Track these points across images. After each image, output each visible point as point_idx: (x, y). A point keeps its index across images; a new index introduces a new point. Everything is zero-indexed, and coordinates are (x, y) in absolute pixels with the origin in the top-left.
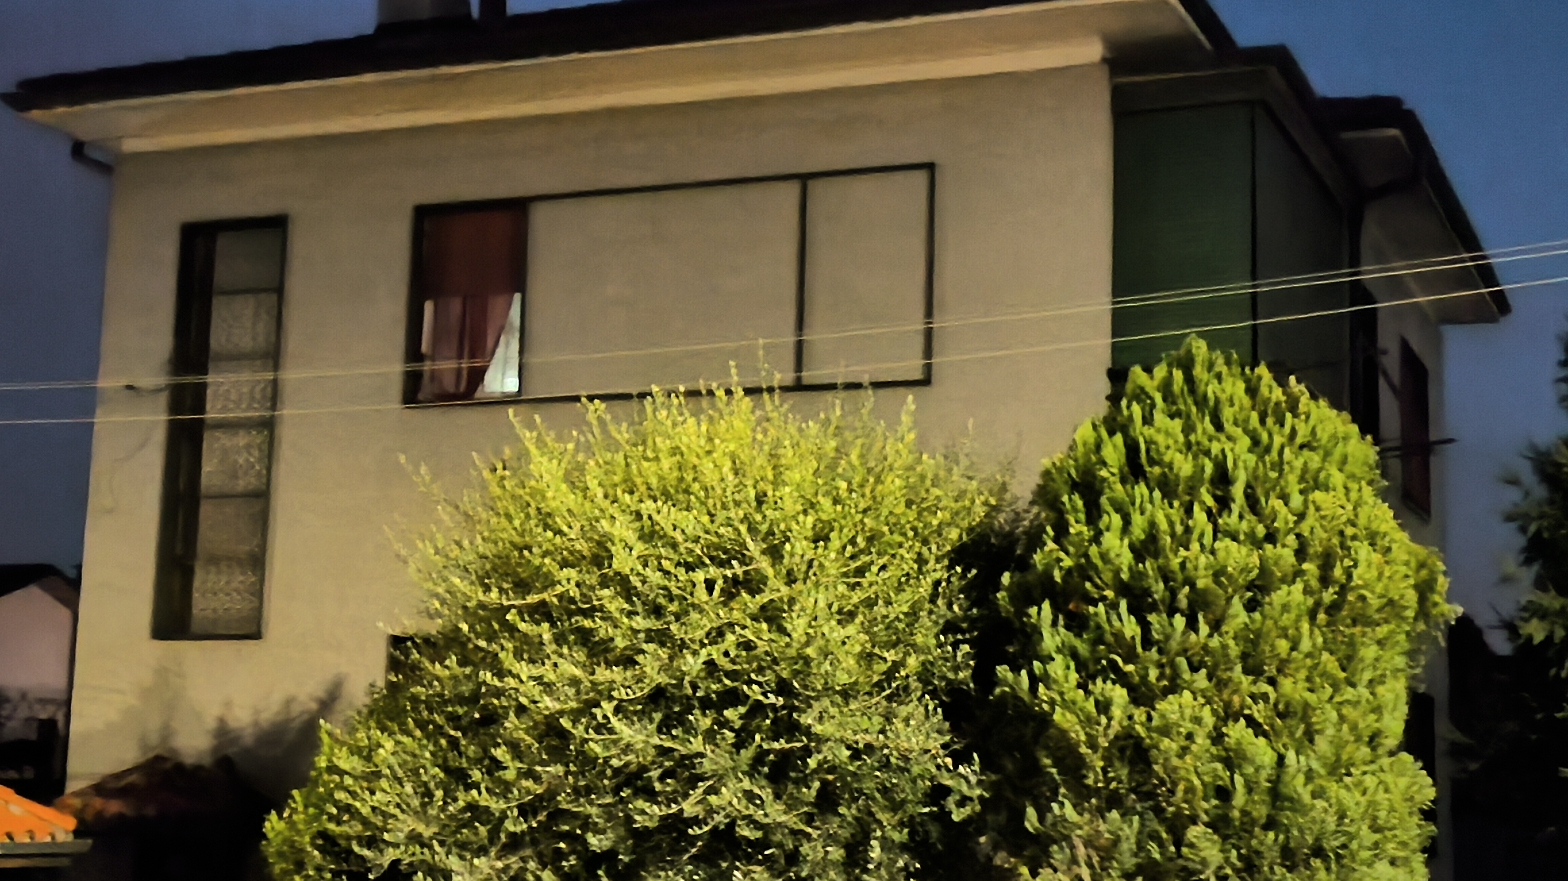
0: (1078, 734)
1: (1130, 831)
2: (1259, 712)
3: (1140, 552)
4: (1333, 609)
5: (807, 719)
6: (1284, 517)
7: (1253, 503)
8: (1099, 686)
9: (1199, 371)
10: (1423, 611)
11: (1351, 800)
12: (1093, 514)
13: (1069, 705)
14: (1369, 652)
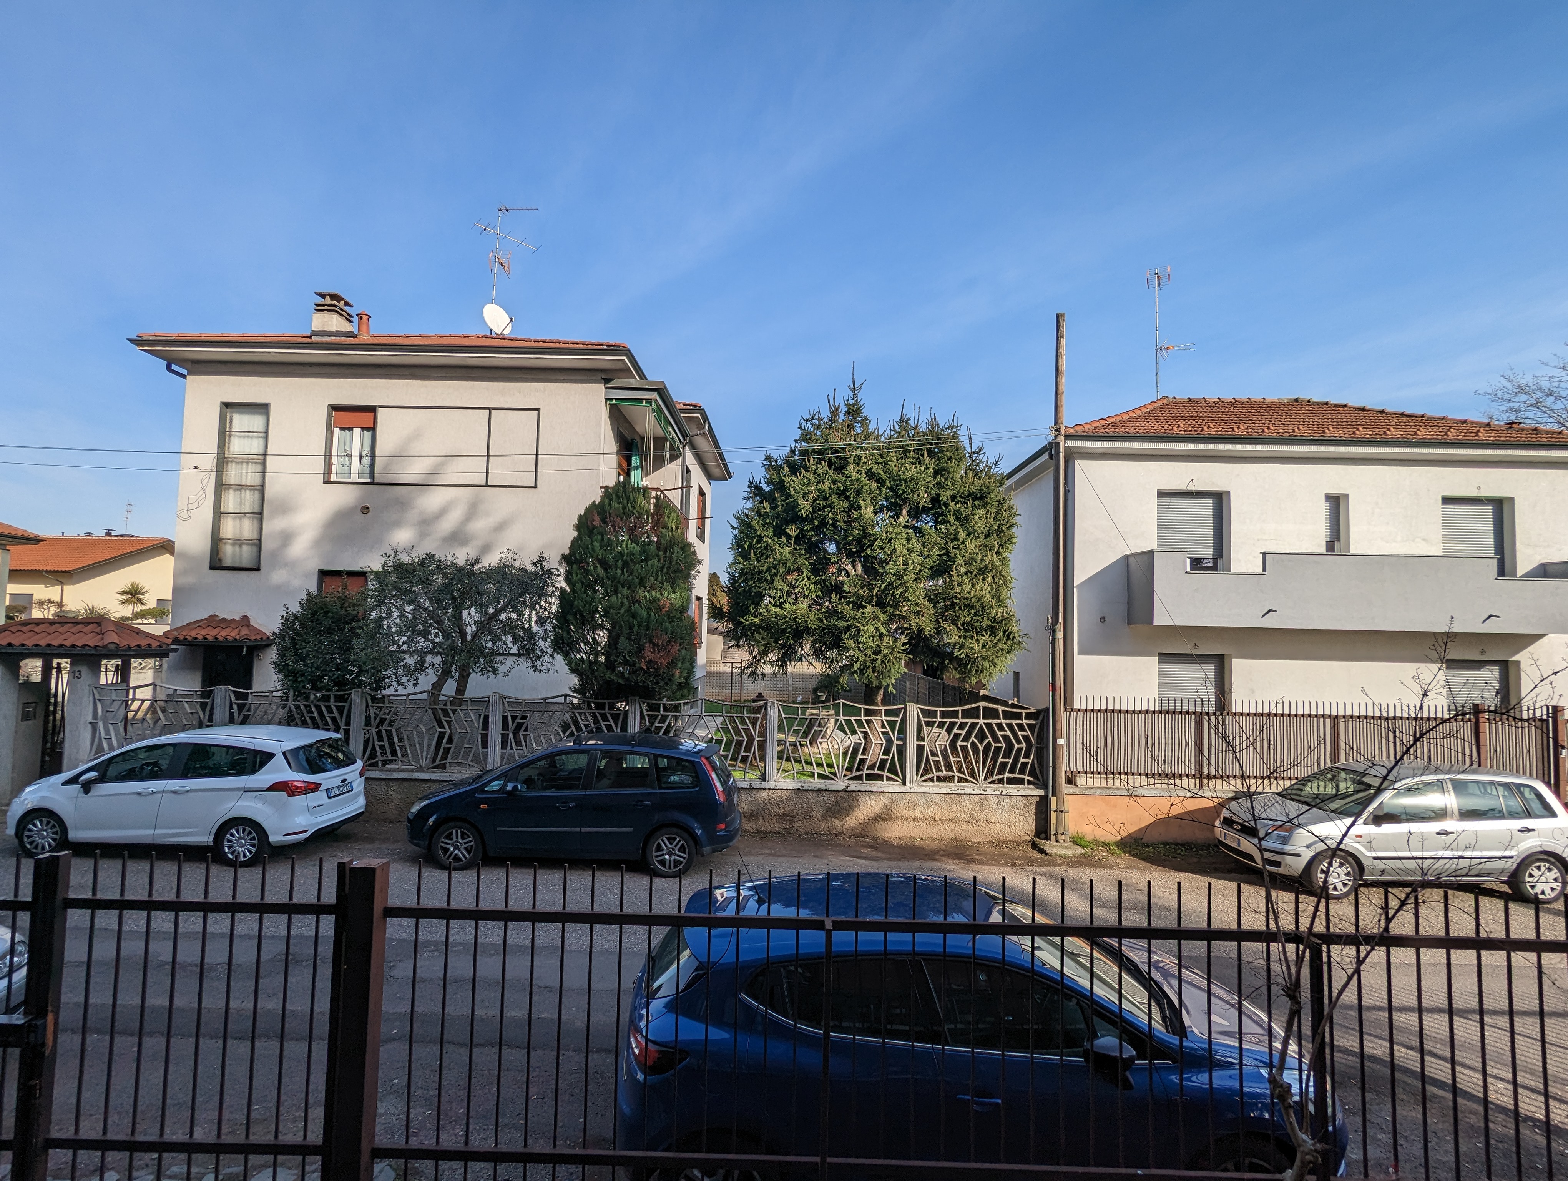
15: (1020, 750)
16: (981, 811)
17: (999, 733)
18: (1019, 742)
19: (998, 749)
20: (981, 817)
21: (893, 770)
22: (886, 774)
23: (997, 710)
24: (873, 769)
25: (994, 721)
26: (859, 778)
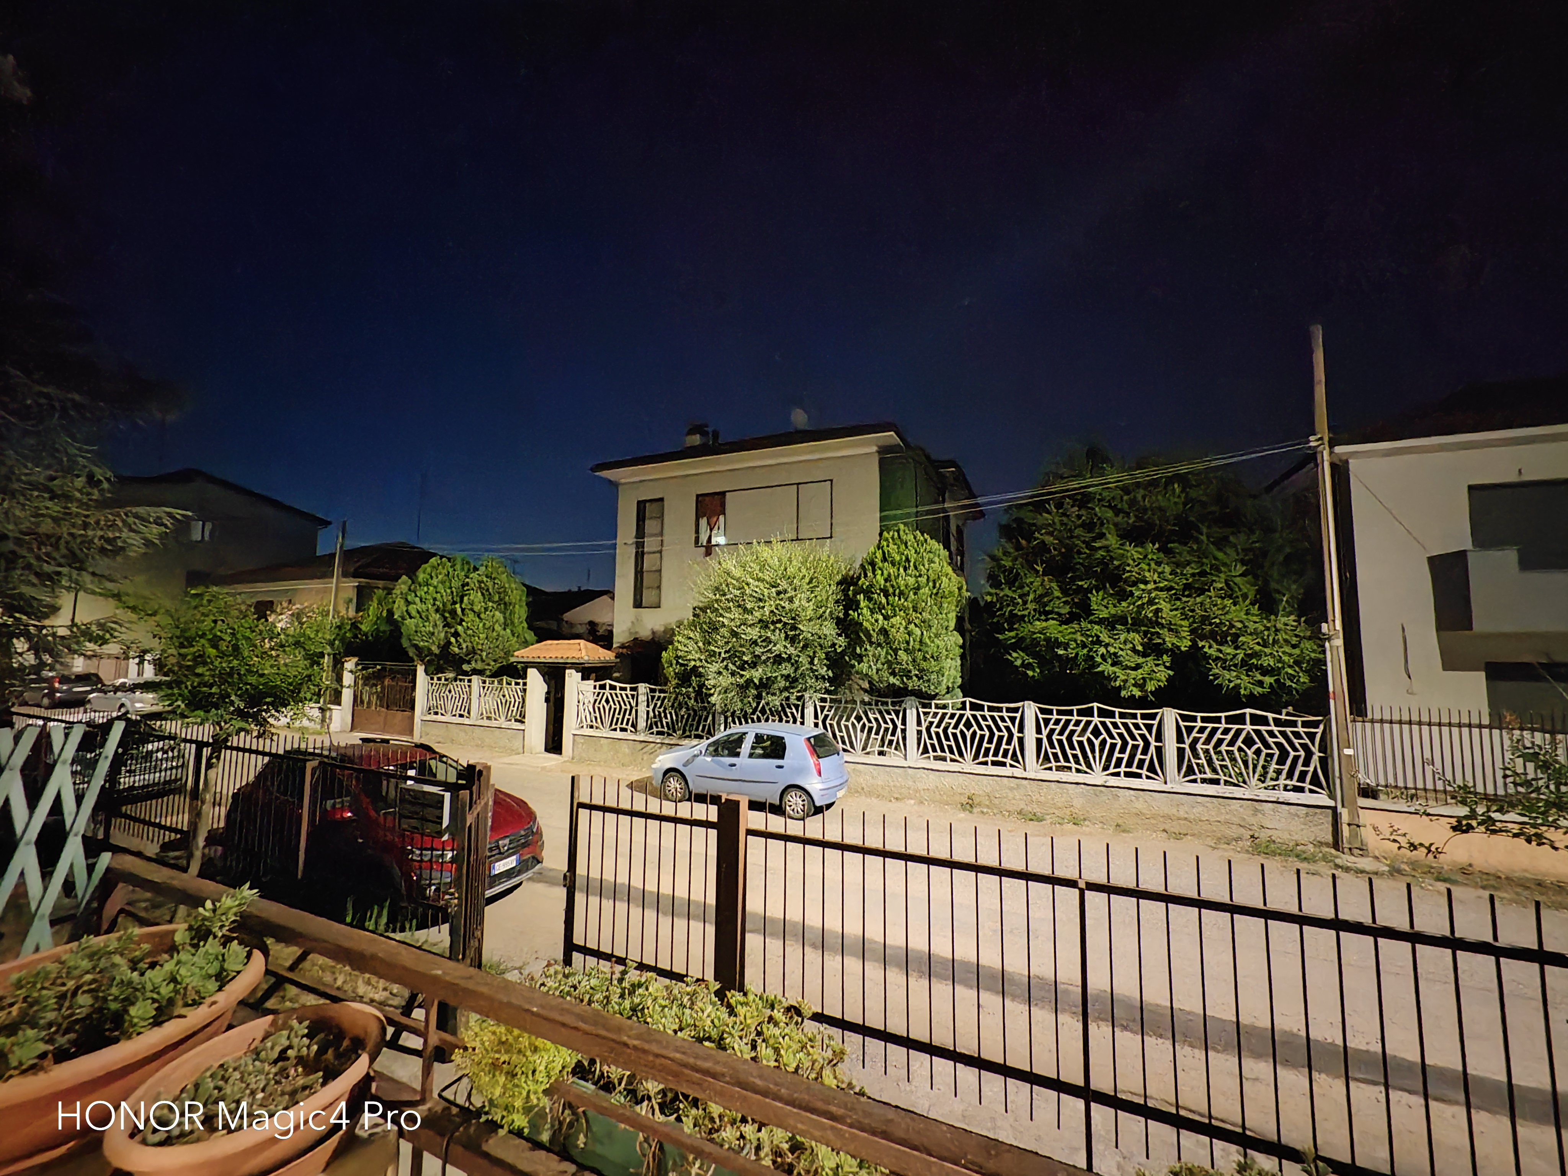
0: (870, 628)
1: (883, 653)
2: (917, 621)
3: (886, 580)
4: (936, 594)
5: (800, 626)
6: (924, 571)
7: (916, 568)
8: (875, 616)
9: (901, 533)
10: (960, 595)
11: (941, 644)
12: (874, 571)
13: (867, 620)
14: (945, 605)
15: (1296, 758)
16: (1255, 815)
17: (1271, 740)
18: (1295, 749)
19: (1271, 756)
20: (1252, 820)
21: (1151, 769)
22: (1144, 772)
23: (1266, 717)
24: (1131, 767)
25: (1262, 728)
26: (1117, 774)
